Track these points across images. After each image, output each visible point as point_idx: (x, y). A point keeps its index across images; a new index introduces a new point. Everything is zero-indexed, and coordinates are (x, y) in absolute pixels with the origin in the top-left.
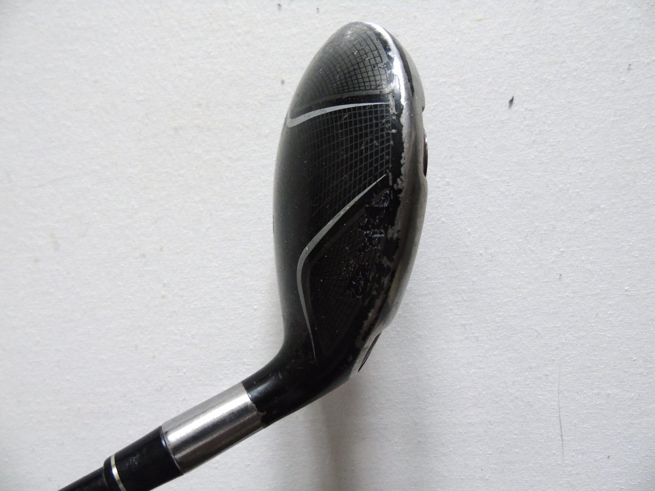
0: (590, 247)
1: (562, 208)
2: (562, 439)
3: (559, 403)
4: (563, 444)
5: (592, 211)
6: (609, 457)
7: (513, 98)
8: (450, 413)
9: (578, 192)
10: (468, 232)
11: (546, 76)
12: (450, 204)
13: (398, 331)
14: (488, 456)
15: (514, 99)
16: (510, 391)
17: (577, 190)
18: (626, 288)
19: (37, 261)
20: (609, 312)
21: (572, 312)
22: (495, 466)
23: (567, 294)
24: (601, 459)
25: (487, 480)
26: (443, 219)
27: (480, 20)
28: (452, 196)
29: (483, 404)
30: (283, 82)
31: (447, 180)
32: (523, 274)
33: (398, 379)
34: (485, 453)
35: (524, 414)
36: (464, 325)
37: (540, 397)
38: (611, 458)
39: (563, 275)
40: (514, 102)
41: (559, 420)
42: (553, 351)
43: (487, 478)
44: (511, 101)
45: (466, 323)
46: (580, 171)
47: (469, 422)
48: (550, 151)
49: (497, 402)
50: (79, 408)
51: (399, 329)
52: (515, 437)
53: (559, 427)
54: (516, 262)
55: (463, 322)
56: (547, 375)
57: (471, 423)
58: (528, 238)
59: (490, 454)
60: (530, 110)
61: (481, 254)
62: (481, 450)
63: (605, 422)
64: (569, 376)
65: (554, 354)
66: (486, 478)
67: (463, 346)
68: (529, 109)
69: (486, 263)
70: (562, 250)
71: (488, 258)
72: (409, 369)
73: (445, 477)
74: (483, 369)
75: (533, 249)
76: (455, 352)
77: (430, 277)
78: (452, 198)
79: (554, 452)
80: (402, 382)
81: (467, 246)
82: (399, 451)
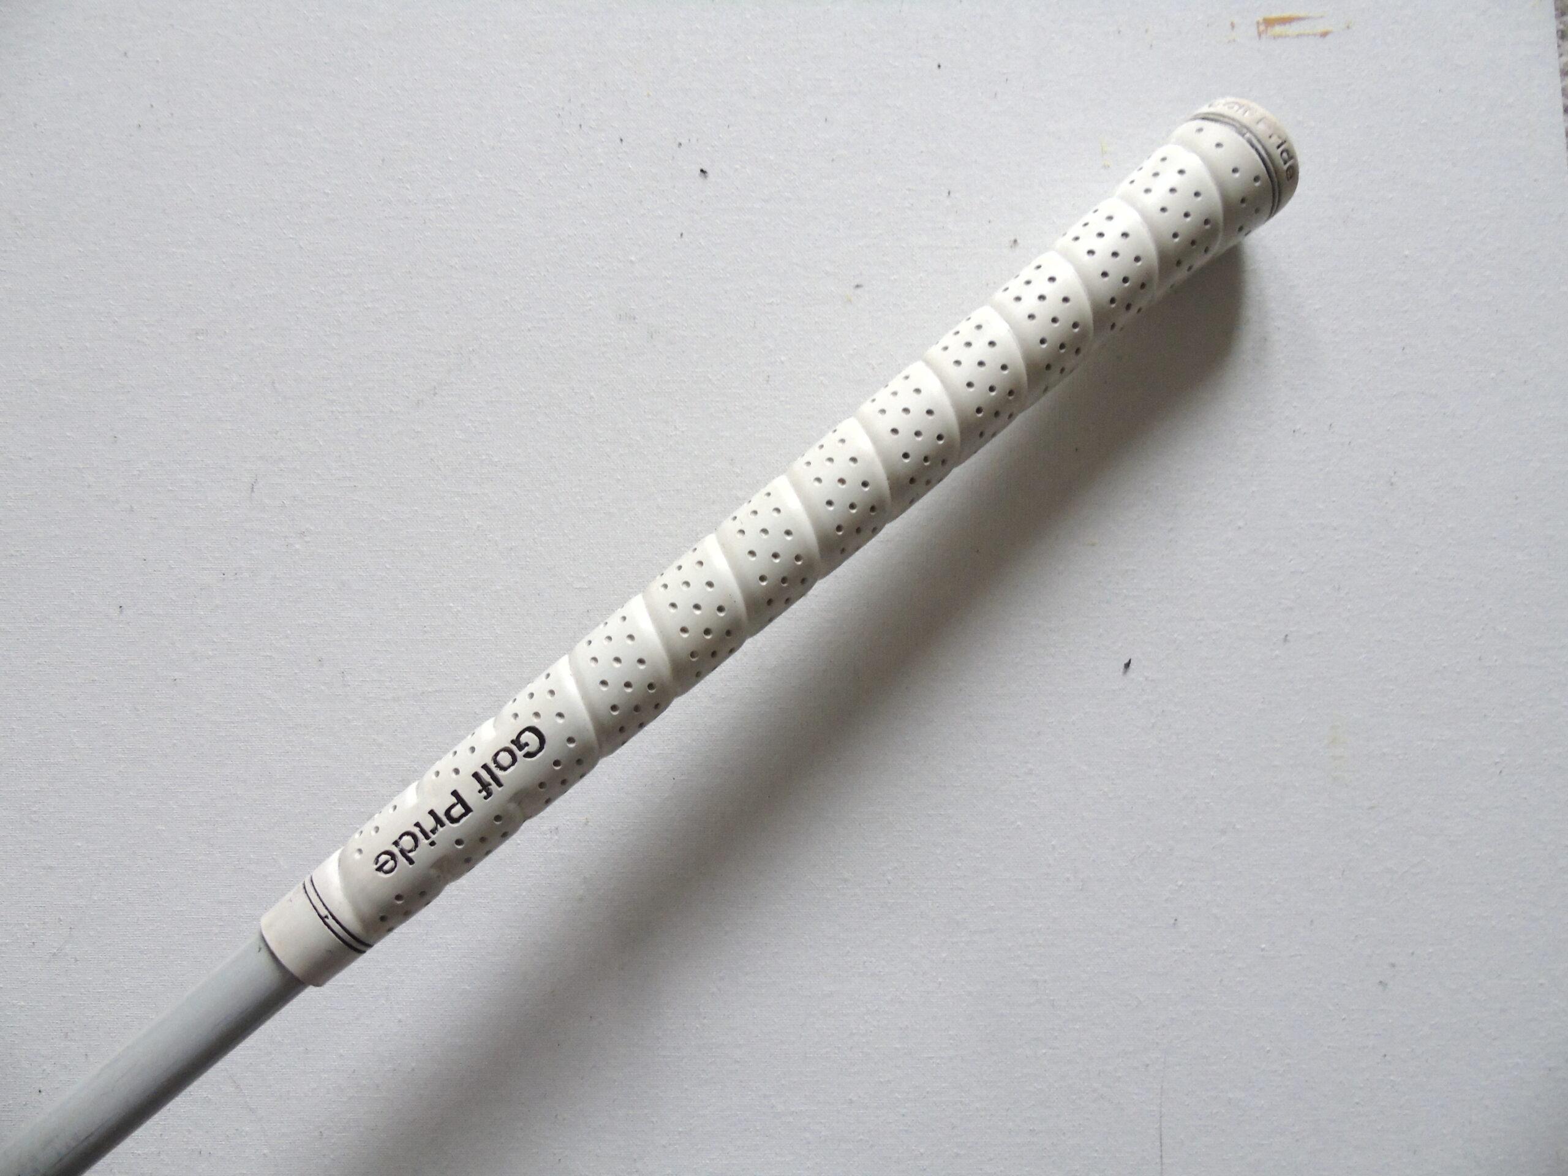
0: (1219, 883)
5: (1223, 832)
7: (1130, 661)
9: (1208, 803)
10: (1053, 845)
11: (1176, 635)
13: (940, 983)
15: (1132, 661)
17: (1207, 800)
18: (1263, 946)
20: (1238, 979)
26: (1019, 823)
28: (1034, 790)
32: (1124, 914)
33: (933, 1056)
36: (1035, 981)
37: (1135, 1097)
39: (1178, 920)
44: (1127, 665)
46: (1212, 774)
47: (1031, 1128)
52: (1096, 1155)
53: (1159, 1144)
56: (1147, 1065)
60: (1152, 681)
61: (1068, 879)
64: (1177, 1068)
68: (1150, 679)
70: (1180, 883)
72: (951, 1041)
78: (1034, 794)
81: (1049, 866)
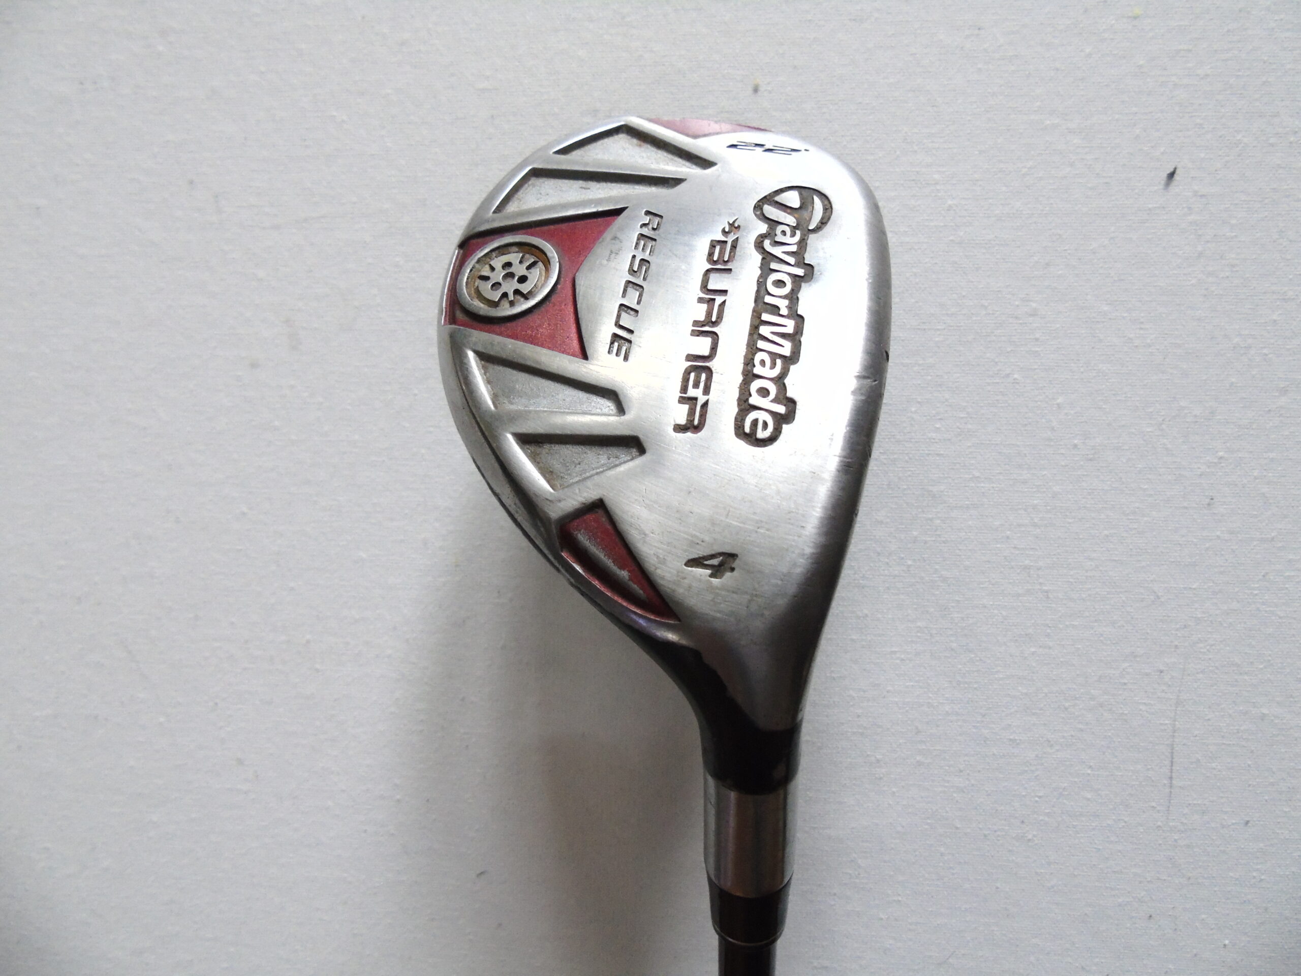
1: (1234, 380)
2: (1171, 783)
3: (1175, 721)
4: (1171, 792)
6: (1247, 823)
8: (979, 719)
12: (1033, 349)
14: (1037, 799)
16: (1092, 691)
19: (254, 365)
21: (1222, 566)
22: (1046, 819)
23: (1218, 533)
24: (1233, 824)
25: (1029, 840)
27: (1136, 18)
29: (1041, 709)
30: (756, 90)
31: (1034, 305)
34: (1032, 794)
35: (1110, 734)
38: (1249, 825)
40: (1176, 177)
41: (1169, 751)
42: (1177, 630)
43: (1030, 837)
45: (1032, 564)
48: (1227, 274)
49: (1066, 709)
50: (308, 642)
51: (910, 562)
54: (1136, 468)
55: (1027, 562)
57: (1016, 740)
58: (1164, 426)
59: (1040, 797)
62: (1026, 788)
63: (1250, 763)
65: (1179, 635)
66: (1026, 837)
67: (1020, 604)
69: (1082, 463)
71: (1087, 455)
73: (957, 828)
74: (1050, 648)
75: (1169, 446)
76: (1004, 613)
77: (978, 477)
79: (1154, 804)
80: (903, 656)
82: (882, 776)
